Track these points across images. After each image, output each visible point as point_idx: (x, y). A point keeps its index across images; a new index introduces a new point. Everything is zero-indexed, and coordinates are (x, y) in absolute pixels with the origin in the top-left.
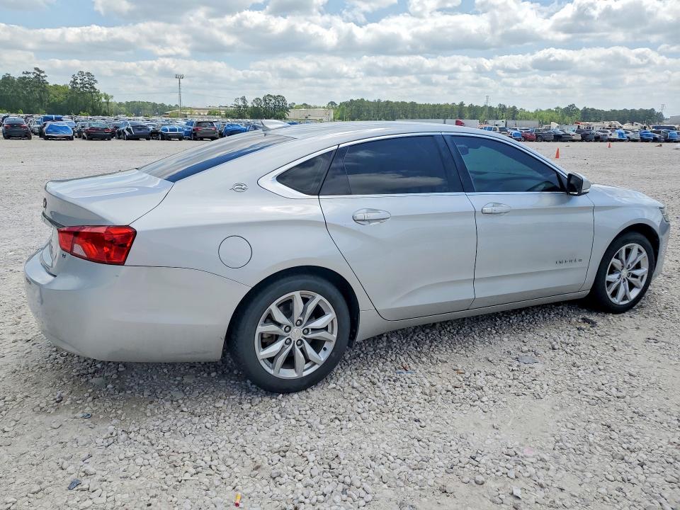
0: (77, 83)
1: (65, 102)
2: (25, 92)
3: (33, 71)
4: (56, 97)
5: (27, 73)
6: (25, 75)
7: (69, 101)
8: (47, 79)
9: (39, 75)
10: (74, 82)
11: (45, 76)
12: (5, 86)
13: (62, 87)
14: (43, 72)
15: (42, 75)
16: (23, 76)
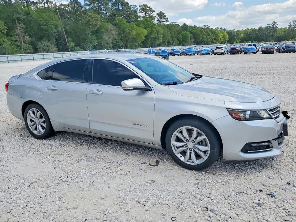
0: (291, 26)
1: (284, 35)
2: (266, 33)
3: (272, 23)
4: (280, 33)
5: (270, 24)
6: (268, 25)
7: (285, 35)
8: (277, 26)
9: (274, 25)
10: (290, 26)
11: (277, 24)
12: (259, 31)
13: (284, 29)
14: (276, 23)
15: (276, 24)
16: (267, 26)
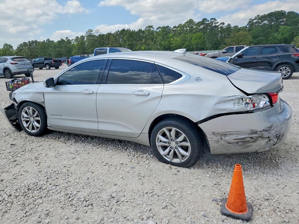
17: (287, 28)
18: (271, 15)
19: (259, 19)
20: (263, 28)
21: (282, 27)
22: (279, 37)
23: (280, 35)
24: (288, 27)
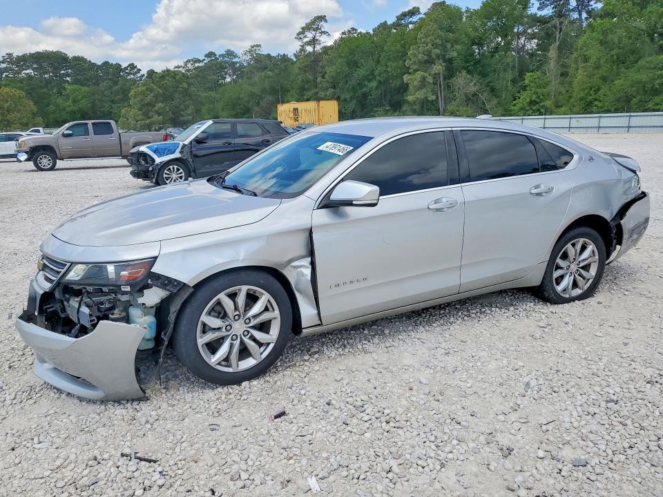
17: (80, 89)
18: (39, 59)
19: (11, 62)
20: (30, 85)
21: (68, 87)
22: (69, 106)
23: (69, 103)
24: (84, 88)
